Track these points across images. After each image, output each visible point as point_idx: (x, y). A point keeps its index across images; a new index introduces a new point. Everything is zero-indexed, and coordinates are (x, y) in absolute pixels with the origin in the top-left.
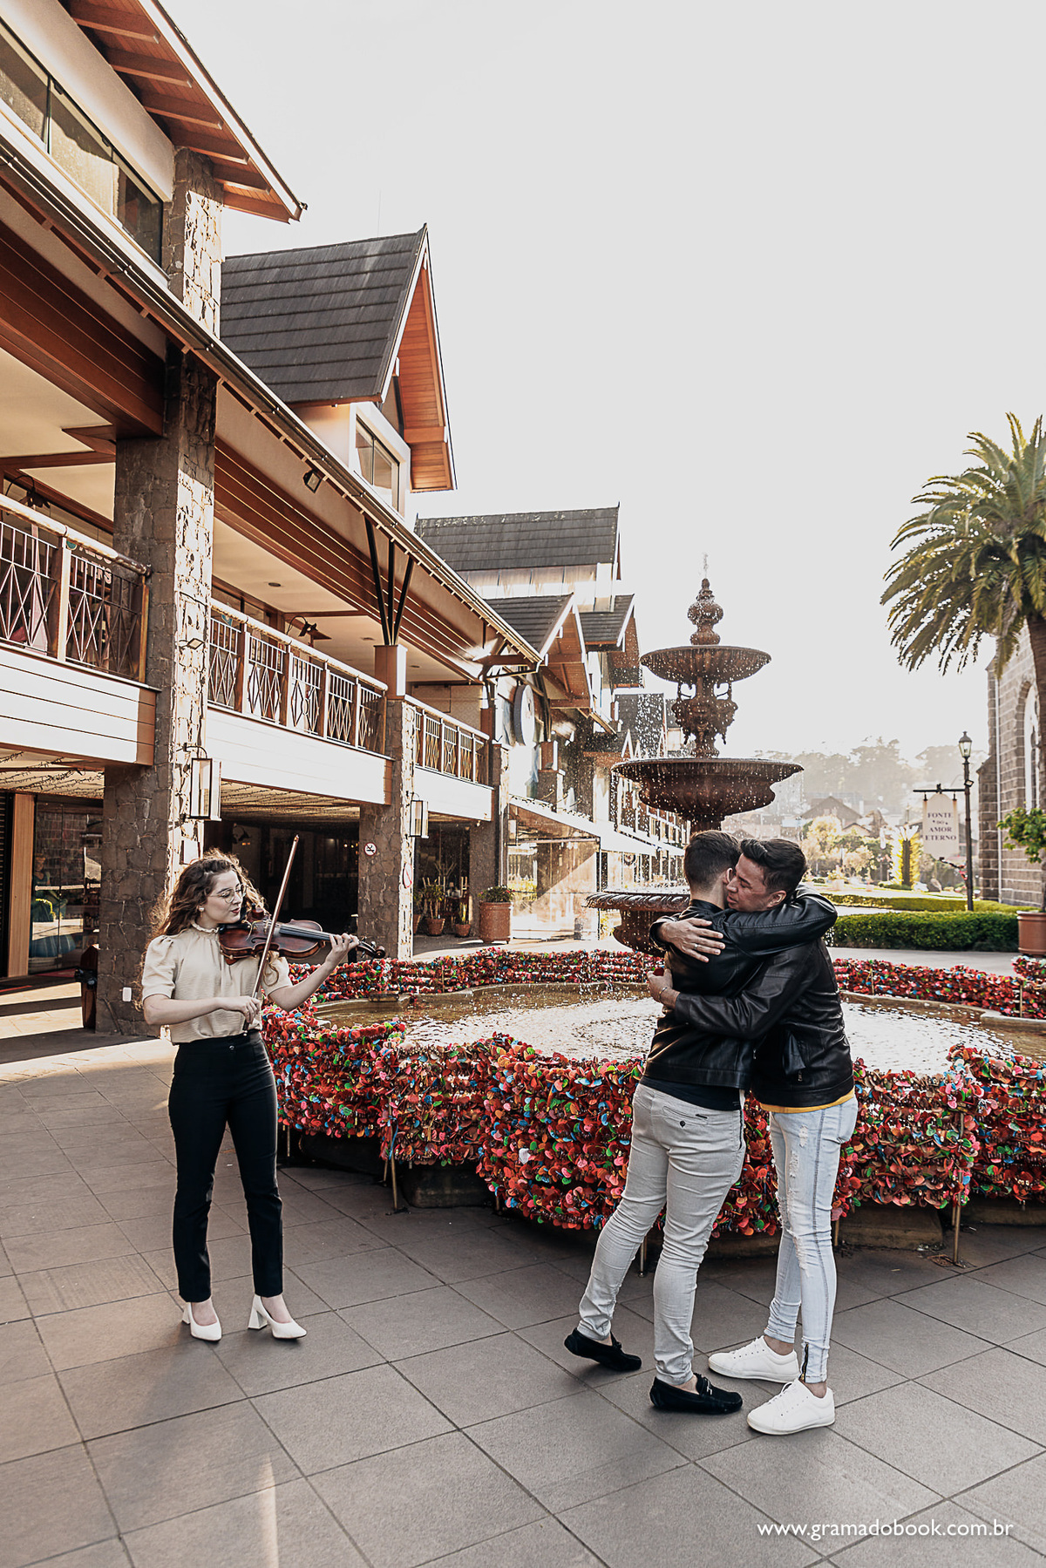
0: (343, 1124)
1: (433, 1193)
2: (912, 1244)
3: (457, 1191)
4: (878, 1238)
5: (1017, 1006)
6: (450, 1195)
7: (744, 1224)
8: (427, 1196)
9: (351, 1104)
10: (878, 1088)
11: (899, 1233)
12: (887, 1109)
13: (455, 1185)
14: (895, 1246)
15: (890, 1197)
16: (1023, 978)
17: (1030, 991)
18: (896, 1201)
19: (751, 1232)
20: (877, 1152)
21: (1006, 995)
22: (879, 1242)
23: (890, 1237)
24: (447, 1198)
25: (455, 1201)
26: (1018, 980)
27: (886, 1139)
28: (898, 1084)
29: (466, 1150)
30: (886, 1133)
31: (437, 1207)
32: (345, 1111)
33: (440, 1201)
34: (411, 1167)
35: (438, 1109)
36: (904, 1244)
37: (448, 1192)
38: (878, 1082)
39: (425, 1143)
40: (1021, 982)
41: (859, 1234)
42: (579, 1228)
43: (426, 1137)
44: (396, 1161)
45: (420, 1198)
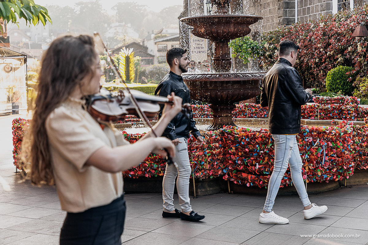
0: (154, 171)
1: (204, 190)
2: (365, 183)
3: (211, 189)
4: (355, 182)
5: (317, 116)
6: (209, 190)
7: (335, 177)
8: (202, 192)
9: (157, 163)
10: (359, 131)
11: (361, 180)
12: (361, 138)
13: (210, 187)
14: (361, 184)
15: (363, 167)
16: (318, 104)
17: (321, 109)
18: (365, 168)
19: (337, 179)
20: (359, 152)
21: (311, 112)
22: (356, 184)
23: (359, 181)
24: (208, 192)
25: (211, 192)
26: (317, 106)
27: (362, 148)
28: (366, 129)
29: (219, 171)
30: (361, 146)
31: (206, 195)
32: (155, 166)
33: (207, 193)
34: (201, 180)
35: (209, 156)
36: (363, 183)
37: (208, 189)
38: (359, 130)
39: (205, 170)
40: (319, 106)
41: (349, 182)
42: (283, 187)
43: (206, 168)
44: (195, 178)
45: (200, 193)
